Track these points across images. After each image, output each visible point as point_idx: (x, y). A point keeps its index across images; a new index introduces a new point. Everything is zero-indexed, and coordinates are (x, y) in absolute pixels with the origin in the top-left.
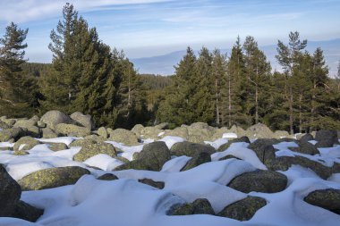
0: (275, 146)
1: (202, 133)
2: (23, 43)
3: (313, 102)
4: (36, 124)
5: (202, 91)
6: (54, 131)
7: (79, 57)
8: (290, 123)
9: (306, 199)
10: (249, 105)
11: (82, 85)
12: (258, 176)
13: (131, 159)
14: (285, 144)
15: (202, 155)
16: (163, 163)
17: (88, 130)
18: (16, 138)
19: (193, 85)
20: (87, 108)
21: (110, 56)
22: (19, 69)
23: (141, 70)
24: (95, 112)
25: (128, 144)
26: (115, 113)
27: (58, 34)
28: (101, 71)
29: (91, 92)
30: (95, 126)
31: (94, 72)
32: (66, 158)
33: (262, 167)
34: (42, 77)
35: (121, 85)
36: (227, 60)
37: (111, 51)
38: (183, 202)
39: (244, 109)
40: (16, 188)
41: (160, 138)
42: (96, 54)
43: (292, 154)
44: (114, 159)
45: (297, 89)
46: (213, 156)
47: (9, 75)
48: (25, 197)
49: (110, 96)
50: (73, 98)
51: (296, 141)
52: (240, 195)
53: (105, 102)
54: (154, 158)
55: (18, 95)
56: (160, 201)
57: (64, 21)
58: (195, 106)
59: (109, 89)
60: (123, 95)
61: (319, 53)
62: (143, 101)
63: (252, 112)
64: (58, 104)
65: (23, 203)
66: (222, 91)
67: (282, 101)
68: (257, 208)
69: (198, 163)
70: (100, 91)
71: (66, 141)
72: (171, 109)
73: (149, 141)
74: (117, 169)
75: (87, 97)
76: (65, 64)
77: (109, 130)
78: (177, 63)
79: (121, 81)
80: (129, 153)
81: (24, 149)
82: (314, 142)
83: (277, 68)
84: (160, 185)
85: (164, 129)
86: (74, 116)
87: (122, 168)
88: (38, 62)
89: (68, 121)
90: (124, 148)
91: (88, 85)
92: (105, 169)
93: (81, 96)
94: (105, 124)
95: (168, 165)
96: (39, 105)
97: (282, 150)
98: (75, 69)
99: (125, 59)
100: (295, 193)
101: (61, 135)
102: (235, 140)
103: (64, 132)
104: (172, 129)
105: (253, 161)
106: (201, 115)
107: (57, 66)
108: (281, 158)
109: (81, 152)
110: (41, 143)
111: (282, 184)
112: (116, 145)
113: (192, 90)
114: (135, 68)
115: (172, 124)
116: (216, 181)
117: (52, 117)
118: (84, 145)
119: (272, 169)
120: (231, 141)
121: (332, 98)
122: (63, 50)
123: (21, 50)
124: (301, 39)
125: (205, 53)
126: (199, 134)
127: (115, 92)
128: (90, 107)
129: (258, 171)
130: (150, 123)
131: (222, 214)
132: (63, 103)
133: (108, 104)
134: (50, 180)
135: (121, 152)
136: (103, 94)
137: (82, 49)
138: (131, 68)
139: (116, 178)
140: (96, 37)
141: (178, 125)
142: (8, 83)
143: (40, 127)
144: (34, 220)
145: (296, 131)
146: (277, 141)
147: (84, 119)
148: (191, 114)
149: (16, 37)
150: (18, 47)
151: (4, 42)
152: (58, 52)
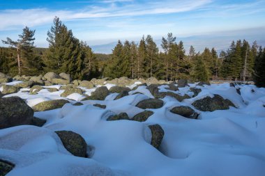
0: (159, 87)
1: (125, 82)
2: (33, 38)
3: (177, 67)
4: (41, 79)
5: (125, 62)
6: (51, 82)
7: (63, 45)
8: (167, 76)
9: (171, 111)
10: (148, 68)
11: (65, 59)
12: (150, 101)
13: (90, 95)
14: (163, 86)
15: (124, 92)
16: (106, 96)
17: (68, 81)
18: (31, 86)
19: (121, 59)
21: (79, 45)
22: (31, 51)
23: (95, 52)
24: (72, 73)
25: (89, 88)
26: (82, 73)
27: (51, 33)
28: (75, 52)
29: (70, 63)
30: (72, 80)
31: (71, 52)
32: (57, 95)
33: (152, 97)
34: (44, 55)
35: (85, 59)
36: (138, 46)
37: (80, 42)
38: (114, 114)
39: (145, 70)
40: (31, 111)
41: (104, 85)
42: (72, 44)
43: (166, 91)
44: (81, 95)
45: (170, 60)
46: (129, 93)
47: (26, 54)
48: (36, 115)
49: (80, 64)
50: (61, 66)
51: (169, 85)
52: (141, 110)
54: (101, 95)
55: (31, 65)
56: (104, 114)
57: (54, 26)
58: (122, 69)
59: (79, 61)
60: (86, 64)
61: (181, 43)
62: (97, 67)
63: (149, 71)
64: (52, 69)
65: (35, 118)
66: (135, 62)
67: (163, 66)
68: (149, 115)
69: (122, 96)
70: (74, 62)
71: (57, 87)
72: (110, 71)
73: (100, 86)
74: (83, 100)
75: (67, 65)
76: (56, 48)
77: (79, 81)
78: (113, 48)
79: (85, 57)
80: (89, 92)
81: (35, 91)
82: (176, 85)
83: (161, 50)
84: (104, 107)
85: (106, 80)
86: (61, 74)
87: (86, 99)
89: (58, 77)
90: (87, 90)
91: (68, 59)
92: (77, 100)
93: (64, 65)
94: (77, 78)
95: (108, 98)
96: (42, 69)
97: (162, 89)
98: (61, 51)
99: (87, 46)
100: (166, 108)
101: (54, 84)
102: (141, 85)
103: (56, 83)
104: (111, 80)
105: (148, 94)
106: (125, 73)
107: (52, 50)
108: (161, 93)
109: (64, 92)
110: (44, 88)
111: (161, 105)
112: (82, 88)
113: (120, 61)
114: (92, 50)
115: (111, 78)
116: (131, 104)
117: (49, 75)
118: (66, 89)
119: (157, 98)
120: (138, 86)
121: (186, 65)
122: (54, 41)
123: (32, 41)
124: (173, 36)
125: (127, 43)
127: (82, 63)
128: (69, 70)
129: (150, 99)
130: (99, 77)
131: (133, 119)
132: (55, 68)
133: (79, 69)
134: (49, 106)
135: (85, 92)
136: (76, 64)
137: (65, 41)
138: (90, 51)
139: (82, 104)
140: (72, 34)
141: (114, 78)
142: (26, 58)
143: (43, 81)
144: (41, 126)
145: (169, 80)
146: (160, 85)
147: (67, 76)
148: (120, 73)
149: (28, 34)
150: (30, 40)
151: (22, 37)
152: (51, 42)
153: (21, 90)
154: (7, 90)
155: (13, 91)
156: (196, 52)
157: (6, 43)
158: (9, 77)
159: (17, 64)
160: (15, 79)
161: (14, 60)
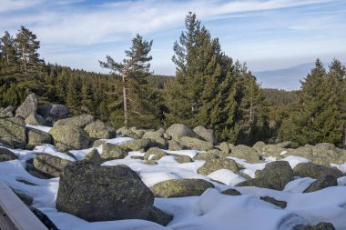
1: (328, 154)
2: (148, 56)
4: (162, 136)
5: (330, 109)
6: (178, 144)
7: (201, 70)
11: (204, 99)
13: (253, 176)
15: (327, 178)
16: (286, 183)
17: (210, 144)
18: (146, 148)
19: (322, 102)
20: (209, 123)
21: (231, 70)
22: (145, 82)
23: (264, 84)
24: (216, 127)
25: (250, 161)
26: (237, 128)
27: (180, 45)
28: (224, 85)
29: (213, 106)
30: (217, 141)
31: (216, 86)
32: (191, 170)
34: (166, 90)
35: (243, 100)
37: (234, 64)
38: (306, 224)
40: (149, 195)
41: (283, 157)
42: (219, 67)
44: (237, 175)
46: (339, 180)
47: (137, 87)
48: (157, 203)
49: (232, 112)
50: (196, 112)
53: (227, 117)
54: (276, 178)
55: (145, 108)
56: (283, 221)
57: (186, 31)
58: (322, 125)
59: (231, 105)
60: (244, 110)
62: (265, 117)
64: (182, 117)
65: (155, 208)
69: (323, 186)
70: (222, 106)
71: (191, 154)
72: (294, 127)
73: (272, 159)
74: (239, 185)
75: (209, 110)
76: (188, 77)
77: (231, 146)
78: (303, 77)
79: (243, 96)
80: (251, 170)
81: (153, 159)
84: (283, 205)
85: (287, 147)
86: (197, 130)
87: (244, 184)
89: (192, 135)
90: (246, 165)
91: (210, 100)
92: (228, 184)
93: (203, 110)
94: (227, 139)
96: (164, 117)
98: (198, 82)
99: (247, 72)
101: (185, 148)
103: (188, 145)
104: (295, 148)
106: (328, 135)
107: (181, 79)
109: (204, 166)
110: (168, 154)
112: (238, 161)
113: (319, 108)
114: (258, 82)
115: (295, 144)
116: (342, 206)
117: (176, 130)
118: (208, 159)
122: (185, 63)
123: (147, 63)
125: (336, 65)
126: (325, 155)
127: (237, 108)
128: (212, 121)
130: (271, 140)
132: (187, 117)
134: (178, 190)
135: (243, 168)
136: (225, 110)
137: (205, 61)
138: (254, 82)
139: (239, 194)
140: (218, 49)
141: (302, 145)
142: (137, 95)
143: (166, 139)
144: (165, 224)
147: (207, 134)
148: (317, 134)
149: (141, 49)
150: (144, 60)
151: (131, 54)
152: (181, 65)
153: (131, 154)
154: (108, 152)
155: (117, 155)
157: (106, 66)
158: (112, 129)
159: (121, 106)
160: (120, 134)
161: (116, 98)
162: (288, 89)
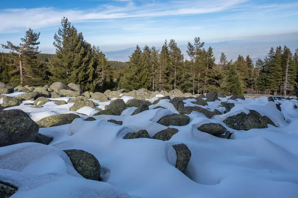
0: (184, 101)
1: (145, 94)
2: (37, 42)
3: (206, 77)
4: (47, 90)
5: (144, 71)
6: (58, 94)
7: (72, 50)
8: (193, 88)
9: (199, 129)
10: (171, 79)
11: (74, 67)
12: (174, 117)
13: (104, 109)
14: (189, 100)
15: (144, 106)
16: (122, 111)
17: (78, 93)
18: (35, 98)
19: (140, 67)
20: (78, 81)
21: (91, 50)
22: (35, 58)
23: (110, 59)
24: (82, 83)
25: (102, 101)
26: (95, 83)
27: (59, 36)
28: (86, 59)
29: (80, 71)
30: (83, 91)
31: (81, 59)
32: (66, 109)
33: (177, 112)
34: (50, 62)
35: (98, 67)
36: (159, 53)
37: (92, 47)
38: (133, 132)
39: (168, 81)
40: (35, 126)
41: (120, 97)
42: (83, 49)
43: (193, 105)
44: (94, 109)
45: (198, 70)
46: (150, 107)
47: (30, 61)
48: (41, 131)
49: (91, 73)
50: (70, 75)
51: (196, 98)
52: (164, 128)
53: (89, 77)
54: (117, 108)
55: (36, 73)
56: (120, 132)
57: (62, 28)
58: (141, 79)
59: (91, 70)
60: (99, 73)
61: (210, 49)
62: (111, 77)
63: (173, 82)
64: (60, 78)
65: (40, 134)
66: (156, 71)
67: (189, 76)
68: (173, 134)
69: (141, 111)
70: (85, 70)
71: (66, 99)
72: (127, 81)
73: (114, 99)
74: (95, 115)
75: (77, 74)
76: (64, 54)
77: (91, 93)
78: (130, 55)
79: (98, 65)
80: (102, 106)
81: (40, 104)
82: (205, 99)
83: (187, 58)
84: (120, 123)
85: (123, 92)
86: (70, 85)
87: (99, 114)
88: (47, 53)
89: (66, 88)
90: (100, 103)
91: (78, 67)
92: (89, 115)
93: (74, 74)
94: (89, 90)
95: (124, 112)
96: (48, 78)
97: (188, 103)
98: (70, 57)
99: (100, 52)
100: (194, 126)
101: (62, 96)
102: (163, 98)
103: (64, 94)
104: (128, 92)
105: (172, 109)
106: (144, 84)
107: (59, 56)
108: (187, 108)
109: (74, 105)
110: (51, 101)
111: (187, 121)
112: (95, 101)
113: (139, 70)
114: (106, 57)
115: (127, 90)
116: (151, 120)
117: (56, 86)
118: (76, 102)
119: (182, 113)
120: (160, 99)
121: (216, 75)
122: (62, 46)
123: (36, 46)
124: (201, 41)
125: (147, 48)
126: (142, 95)
127: (94, 71)
128: (80, 80)
129: (174, 114)
130: (114, 89)
131: (154, 137)
132: (63, 78)
133: (90, 78)
134: (56, 121)
135: (98, 105)
136: (87, 73)
137: (74, 45)
138: (104, 58)
139: (95, 120)
140: (82, 38)
141: (131, 90)
143: (49, 92)
144: (47, 144)
145: (196, 93)
146: (185, 99)
147: (76, 87)
148: (139, 84)
149: (32, 37)
150: (34, 44)
151: (25, 40)
152: (59, 47)
153: (24, 102)
154: (7, 102)
155: (14, 103)
156: (228, 60)
157: (7, 47)
158: (11, 88)
159: (18, 73)
160: (17, 90)
161: (15, 68)
162: (123, 61)
